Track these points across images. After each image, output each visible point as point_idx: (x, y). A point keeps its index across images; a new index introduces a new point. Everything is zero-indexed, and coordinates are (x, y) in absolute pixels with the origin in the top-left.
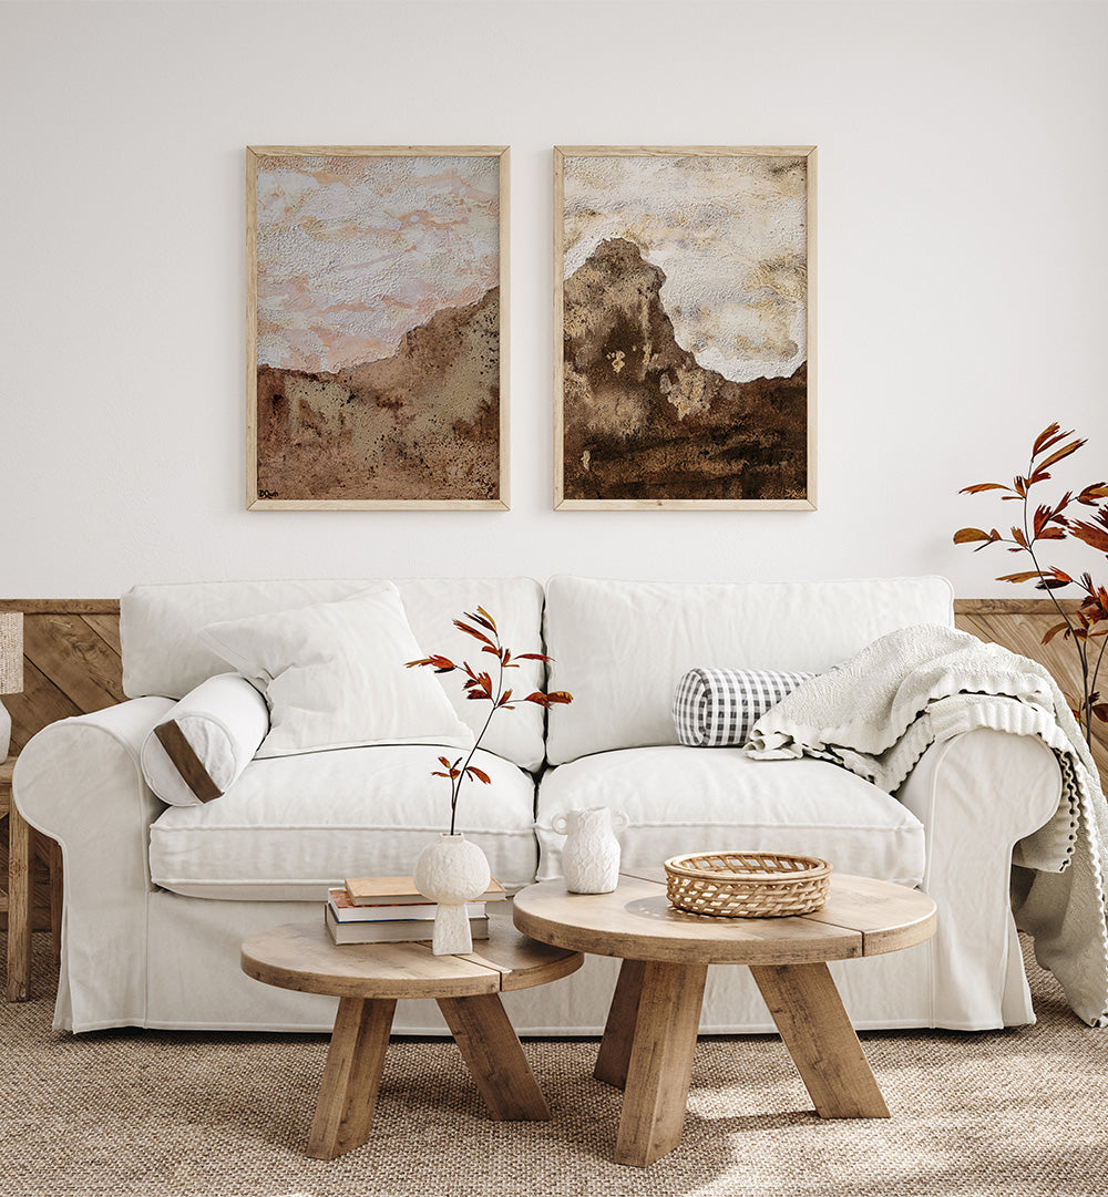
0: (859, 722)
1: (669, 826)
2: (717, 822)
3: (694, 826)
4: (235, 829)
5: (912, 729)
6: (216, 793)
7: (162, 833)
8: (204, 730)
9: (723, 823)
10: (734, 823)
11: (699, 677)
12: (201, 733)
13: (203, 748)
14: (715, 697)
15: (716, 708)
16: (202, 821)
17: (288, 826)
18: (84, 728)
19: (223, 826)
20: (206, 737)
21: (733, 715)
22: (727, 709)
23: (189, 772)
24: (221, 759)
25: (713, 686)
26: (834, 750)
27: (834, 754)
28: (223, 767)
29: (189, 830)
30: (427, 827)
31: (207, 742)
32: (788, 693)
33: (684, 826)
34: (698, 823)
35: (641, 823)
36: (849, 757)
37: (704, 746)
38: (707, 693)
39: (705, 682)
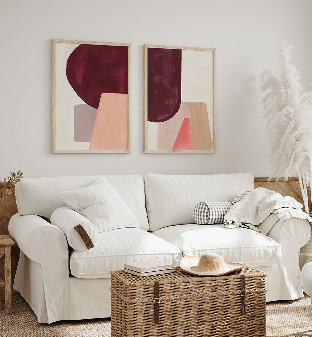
0: (251, 217)
1: (218, 249)
2: (231, 247)
3: (224, 248)
4: (98, 257)
5: (268, 218)
6: (92, 246)
7: (76, 260)
8: (89, 227)
9: (232, 247)
10: (235, 247)
11: (205, 205)
12: (89, 228)
13: (89, 232)
14: (211, 210)
15: (211, 214)
16: (87, 255)
17: (113, 255)
18: (49, 228)
19: (94, 256)
20: (90, 229)
21: (216, 215)
22: (214, 214)
23: (86, 240)
24: (94, 235)
25: (210, 207)
26: (245, 224)
27: (246, 226)
28: (95, 238)
29: (85, 258)
30: (153, 253)
31: (91, 231)
32: (230, 208)
33: (222, 249)
34: (225, 247)
35: (210, 248)
36: (251, 226)
37: (207, 224)
38: (209, 209)
39: (207, 206)
